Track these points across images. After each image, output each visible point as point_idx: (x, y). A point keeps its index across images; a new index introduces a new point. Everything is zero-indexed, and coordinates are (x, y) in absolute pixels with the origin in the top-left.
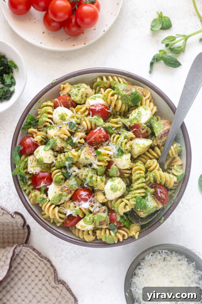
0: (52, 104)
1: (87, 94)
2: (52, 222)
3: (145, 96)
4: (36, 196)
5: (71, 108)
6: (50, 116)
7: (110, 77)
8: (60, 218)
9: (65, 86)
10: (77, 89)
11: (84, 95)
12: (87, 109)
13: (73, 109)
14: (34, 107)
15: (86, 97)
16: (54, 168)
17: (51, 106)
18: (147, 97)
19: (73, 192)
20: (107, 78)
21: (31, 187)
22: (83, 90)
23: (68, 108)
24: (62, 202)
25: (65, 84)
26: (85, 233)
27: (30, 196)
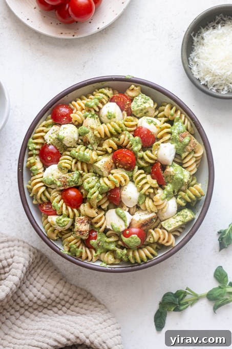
0: (111, 96)
1: (148, 112)
2: (31, 195)
3: (195, 153)
4: (34, 164)
5: (124, 112)
6: (100, 105)
7: (179, 113)
8: (41, 199)
9: (135, 88)
10: (143, 100)
11: (144, 111)
12: (137, 125)
13: (126, 115)
14: (95, 85)
15: (145, 113)
16: (68, 153)
17: (109, 97)
18: (196, 155)
19: (68, 187)
20: (176, 111)
21: (37, 152)
22: (147, 105)
23: (122, 111)
24: (53, 186)
25: (136, 86)
26: (51, 229)
27: (29, 159)
